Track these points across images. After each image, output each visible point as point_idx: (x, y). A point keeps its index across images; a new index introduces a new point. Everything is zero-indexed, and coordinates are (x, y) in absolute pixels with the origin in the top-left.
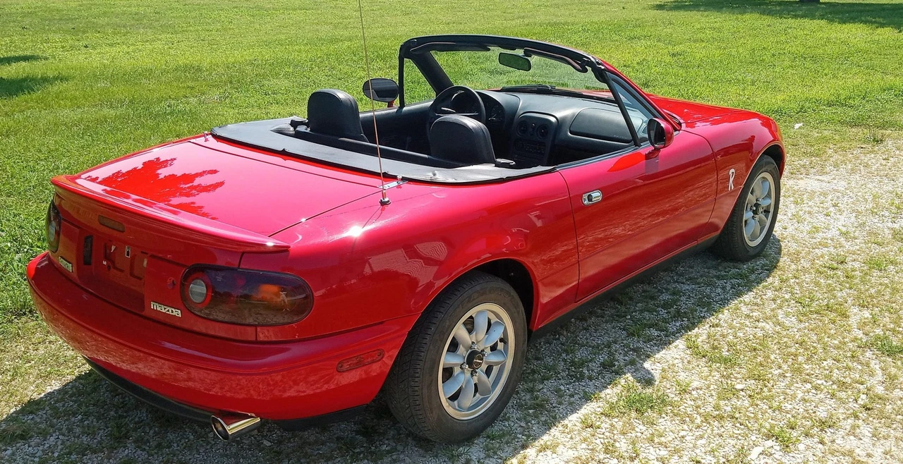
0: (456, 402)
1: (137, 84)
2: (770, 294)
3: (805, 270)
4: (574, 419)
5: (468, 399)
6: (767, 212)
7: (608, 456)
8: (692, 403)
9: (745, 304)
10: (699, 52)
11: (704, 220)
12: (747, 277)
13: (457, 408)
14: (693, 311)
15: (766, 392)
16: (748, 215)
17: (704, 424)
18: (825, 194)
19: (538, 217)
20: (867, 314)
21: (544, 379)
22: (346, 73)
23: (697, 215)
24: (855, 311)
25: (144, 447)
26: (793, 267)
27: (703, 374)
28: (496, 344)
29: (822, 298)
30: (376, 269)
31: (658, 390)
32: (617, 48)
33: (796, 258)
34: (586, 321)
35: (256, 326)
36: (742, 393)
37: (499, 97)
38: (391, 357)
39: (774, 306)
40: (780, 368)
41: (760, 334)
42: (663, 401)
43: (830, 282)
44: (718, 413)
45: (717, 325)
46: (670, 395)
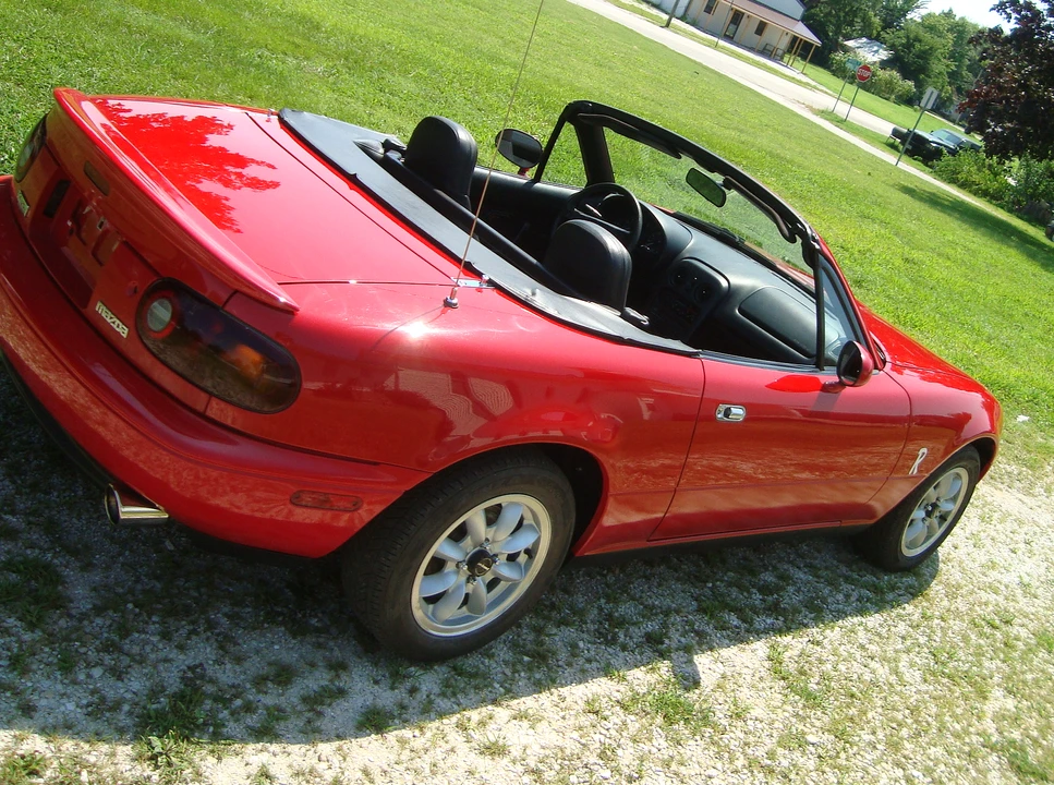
0: (431, 606)
1: (235, 14)
2: (902, 628)
3: (958, 615)
4: (577, 693)
5: (450, 610)
6: (943, 518)
7: (601, 762)
8: (742, 735)
9: (865, 629)
10: (940, 271)
11: (862, 499)
12: (883, 593)
13: (429, 614)
14: (796, 611)
15: (842, 761)
16: (918, 514)
17: (745, 771)
18: (1020, 523)
19: (650, 407)
20: (1010, 703)
21: (564, 622)
22: (490, 106)
23: (856, 489)
24: (998, 694)
25: (16, 478)
26: (945, 603)
27: (772, 703)
28: (518, 554)
29: (963, 661)
30: (403, 387)
31: (705, 701)
32: (842, 220)
33: (953, 592)
34: (653, 566)
35: (211, 394)
36: (811, 748)
37: (666, 223)
38: (370, 511)
39: (900, 646)
40: (874, 733)
41: (867, 677)
42: (705, 718)
43: (982, 642)
44: (769, 762)
45: (818, 643)
46: (717, 713)
